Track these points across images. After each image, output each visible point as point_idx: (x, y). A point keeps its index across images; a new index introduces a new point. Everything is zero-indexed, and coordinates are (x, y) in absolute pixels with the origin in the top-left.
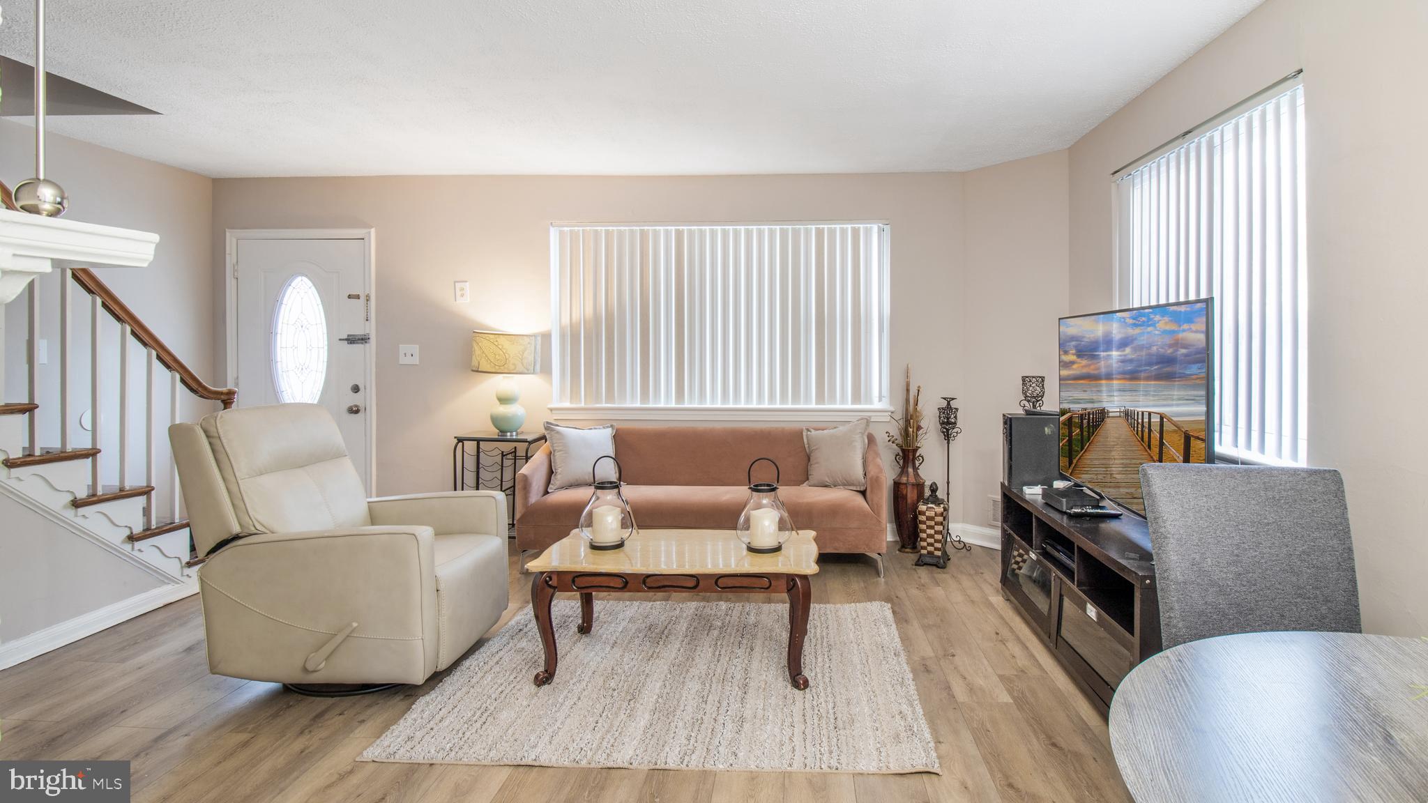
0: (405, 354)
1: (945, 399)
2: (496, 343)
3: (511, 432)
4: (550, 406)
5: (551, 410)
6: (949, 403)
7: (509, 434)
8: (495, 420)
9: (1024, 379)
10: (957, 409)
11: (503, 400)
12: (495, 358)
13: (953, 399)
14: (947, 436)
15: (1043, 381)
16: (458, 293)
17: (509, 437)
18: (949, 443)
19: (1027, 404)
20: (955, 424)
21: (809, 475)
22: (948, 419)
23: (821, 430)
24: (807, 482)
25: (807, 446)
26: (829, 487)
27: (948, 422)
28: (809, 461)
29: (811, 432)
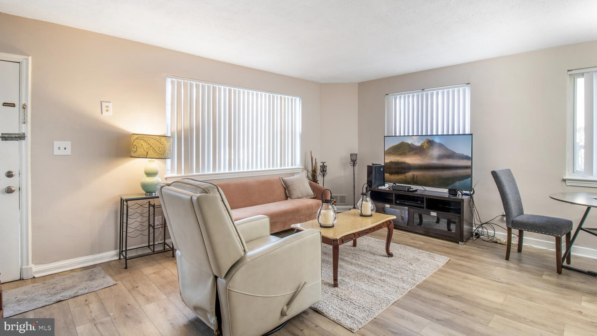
0: (59, 148)
1: (322, 162)
2: (160, 141)
3: (155, 192)
4: (166, 176)
5: (166, 179)
6: (323, 164)
7: (154, 194)
8: (144, 186)
9: (351, 155)
10: (326, 166)
11: (149, 174)
12: (159, 150)
13: (325, 163)
14: (324, 175)
15: (357, 155)
16: (104, 109)
17: (154, 196)
18: (323, 178)
19: (352, 163)
20: (326, 171)
21: (288, 195)
22: (323, 169)
23: (288, 177)
24: (289, 198)
25: (283, 184)
26: (300, 198)
27: (323, 171)
28: (285, 190)
29: (284, 178)
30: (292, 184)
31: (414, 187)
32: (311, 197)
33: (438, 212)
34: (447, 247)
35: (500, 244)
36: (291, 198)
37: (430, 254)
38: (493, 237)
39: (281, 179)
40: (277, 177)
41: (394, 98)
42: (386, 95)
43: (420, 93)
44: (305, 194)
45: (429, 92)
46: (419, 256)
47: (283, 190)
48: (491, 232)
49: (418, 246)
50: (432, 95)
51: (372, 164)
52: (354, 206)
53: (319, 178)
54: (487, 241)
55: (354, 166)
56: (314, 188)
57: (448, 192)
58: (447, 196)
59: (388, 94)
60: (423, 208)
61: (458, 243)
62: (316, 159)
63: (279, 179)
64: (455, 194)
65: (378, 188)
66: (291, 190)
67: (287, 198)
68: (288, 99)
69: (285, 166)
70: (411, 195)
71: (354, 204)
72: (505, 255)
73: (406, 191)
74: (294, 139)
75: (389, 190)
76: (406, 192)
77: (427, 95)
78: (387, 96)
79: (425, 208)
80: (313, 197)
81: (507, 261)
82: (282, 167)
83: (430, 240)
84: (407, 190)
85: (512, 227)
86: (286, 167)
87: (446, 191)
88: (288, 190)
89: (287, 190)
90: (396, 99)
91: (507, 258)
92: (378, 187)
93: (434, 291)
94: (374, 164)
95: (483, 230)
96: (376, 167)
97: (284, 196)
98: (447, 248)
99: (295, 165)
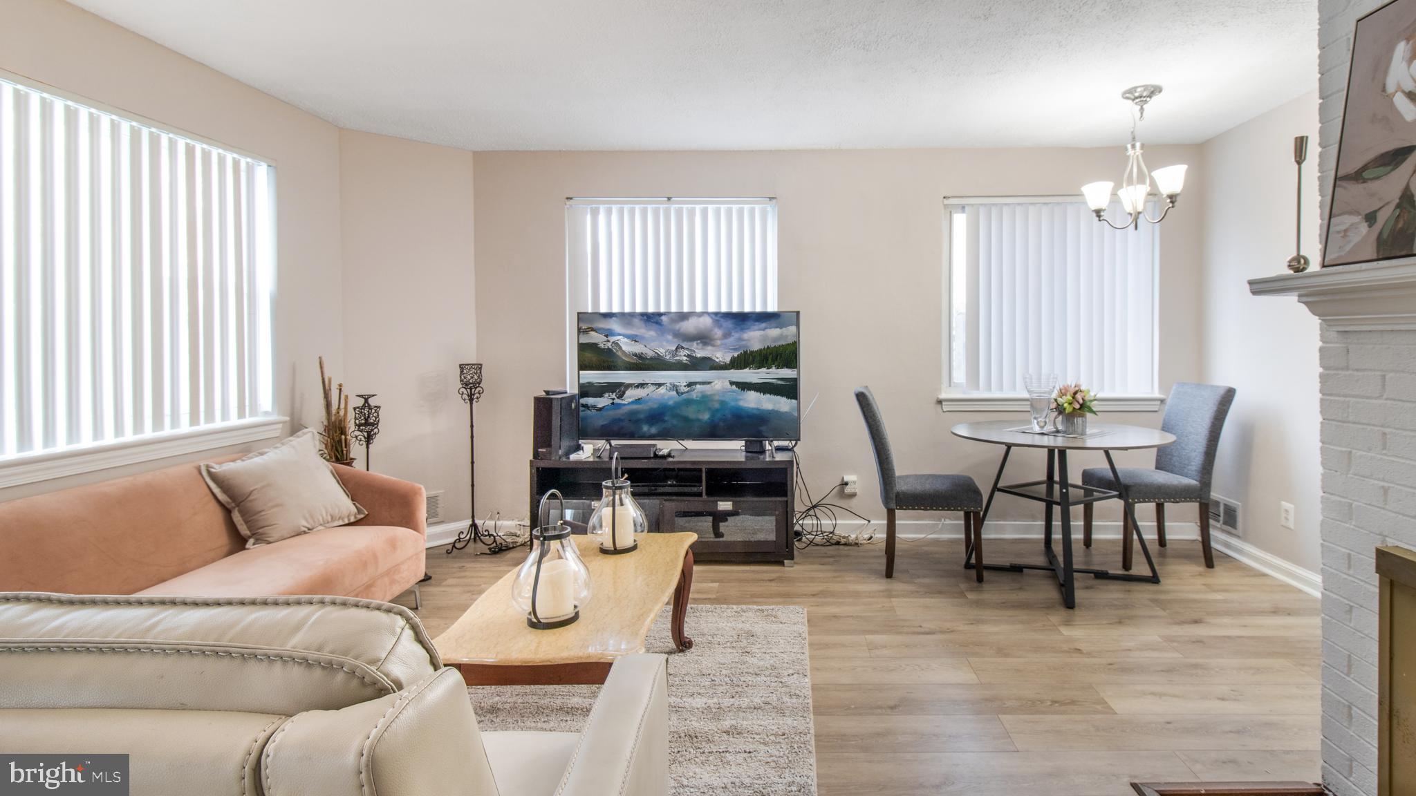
1: (362, 396)
6: (366, 400)
9: (459, 369)
13: (372, 396)
14: (369, 439)
15: (480, 368)
18: (368, 447)
19: (465, 392)
20: (375, 424)
21: (244, 530)
22: (366, 420)
23: (233, 461)
24: (251, 541)
25: (217, 490)
26: (305, 533)
27: (367, 424)
28: (227, 511)
29: (217, 469)
30: (263, 487)
31: (664, 446)
32: (347, 522)
33: (734, 499)
34: (770, 580)
35: (845, 544)
36: (260, 538)
37: (762, 611)
38: (831, 533)
39: (205, 473)
40: (187, 468)
41: (589, 210)
42: (567, 198)
43: (661, 206)
44: (324, 515)
45: (685, 206)
46: (743, 622)
47: (217, 516)
48: (826, 523)
49: (714, 596)
50: (692, 214)
51: (545, 391)
52: (473, 521)
53: (356, 450)
54: (822, 545)
55: (471, 400)
56: (355, 488)
57: (743, 448)
58: (741, 457)
59: (571, 199)
60: (700, 495)
61: (782, 564)
62: (340, 385)
63: (196, 472)
64: (761, 450)
65: (569, 458)
66: (260, 509)
67: (238, 543)
68: (222, 160)
69: (210, 417)
70: (660, 467)
71: (473, 517)
72: (884, 568)
73: (650, 458)
74: (249, 314)
75: (597, 460)
76: (652, 460)
77: (679, 213)
78: (569, 202)
79: (704, 494)
80: (352, 520)
81: (889, 580)
82: (198, 424)
83: (724, 572)
84: (652, 456)
85: (897, 506)
86: (218, 424)
87: (738, 445)
88: (243, 514)
89: (240, 512)
90: (595, 213)
91: (889, 574)
92: (567, 454)
93: (855, 708)
94: (552, 391)
95: (819, 522)
96: (564, 401)
97: (222, 539)
98: (773, 584)
99: (254, 412)
